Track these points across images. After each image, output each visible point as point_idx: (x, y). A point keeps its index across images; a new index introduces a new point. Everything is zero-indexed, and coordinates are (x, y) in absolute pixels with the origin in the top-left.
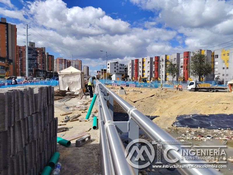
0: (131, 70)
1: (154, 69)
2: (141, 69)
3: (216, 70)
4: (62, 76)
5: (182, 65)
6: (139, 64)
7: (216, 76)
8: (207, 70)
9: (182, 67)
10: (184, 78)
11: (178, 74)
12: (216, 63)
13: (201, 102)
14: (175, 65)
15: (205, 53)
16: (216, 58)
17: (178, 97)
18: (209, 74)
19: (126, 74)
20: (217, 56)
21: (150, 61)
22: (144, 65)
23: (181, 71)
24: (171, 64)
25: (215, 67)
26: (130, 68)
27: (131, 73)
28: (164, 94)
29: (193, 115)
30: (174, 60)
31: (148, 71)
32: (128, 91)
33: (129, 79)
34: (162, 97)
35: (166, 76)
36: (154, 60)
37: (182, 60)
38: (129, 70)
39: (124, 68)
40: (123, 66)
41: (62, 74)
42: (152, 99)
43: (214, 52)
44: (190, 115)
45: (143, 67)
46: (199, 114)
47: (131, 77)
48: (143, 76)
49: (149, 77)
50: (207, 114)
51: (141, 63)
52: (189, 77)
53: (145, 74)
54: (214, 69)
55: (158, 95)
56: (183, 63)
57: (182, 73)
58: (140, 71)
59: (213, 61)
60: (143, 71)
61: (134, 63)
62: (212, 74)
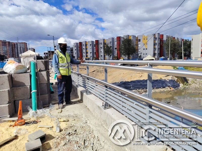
0: (76, 52)
1: (95, 51)
2: (84, 51)
3: (139, 50)
4: (23, 57)
5: (116, 47)
6: (83, 46)
7: (139, 55)
8: (133, 50)
9: (116, 49)
10: (118, 57)
11: (113, 54)
12: (139, 45)
13: (126, 73)
14: (111, 47)
15: (131, 38)
16: (139, 42)
17: (112, 71)
18: (134, 54)
19: (72, 55)
20: (140, 40)
21: (91, 44)
22: (87, 47)
23: (115, 52)
24: (107, 47)
25: (139, 48)
26: (76, 50)
27: (76, 54)
28: (102, 70)
29: (120, 82)
30: (110, 44)
31: (91, 53)
32: (75, 68)
33: (75, 59)
34: (101, 72)
35: (104, 56)
36: (95, 43)
37: (116, 43)
38: (75, 52)
39: (70, 50)
40: (69, 48)
41: (23, 56)
42: (93, 74)
43: (138, 37)
44: (119, 82)
45: (86, 49)
46: (124, 81)
47: (76, 58)
48: (87, 56)
49: (92, 57)
50: (129, 81)
51: (85, 45)
52: (121, 56)
53: (88, 54)
54: (138, 50)
55: (98, 71)
56: (116, 45)
57: (116, 53)
58: (84, 52)
59: (137, 44)
60: (87, 53)
61: (79, 45)
62: (137, 53)
